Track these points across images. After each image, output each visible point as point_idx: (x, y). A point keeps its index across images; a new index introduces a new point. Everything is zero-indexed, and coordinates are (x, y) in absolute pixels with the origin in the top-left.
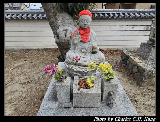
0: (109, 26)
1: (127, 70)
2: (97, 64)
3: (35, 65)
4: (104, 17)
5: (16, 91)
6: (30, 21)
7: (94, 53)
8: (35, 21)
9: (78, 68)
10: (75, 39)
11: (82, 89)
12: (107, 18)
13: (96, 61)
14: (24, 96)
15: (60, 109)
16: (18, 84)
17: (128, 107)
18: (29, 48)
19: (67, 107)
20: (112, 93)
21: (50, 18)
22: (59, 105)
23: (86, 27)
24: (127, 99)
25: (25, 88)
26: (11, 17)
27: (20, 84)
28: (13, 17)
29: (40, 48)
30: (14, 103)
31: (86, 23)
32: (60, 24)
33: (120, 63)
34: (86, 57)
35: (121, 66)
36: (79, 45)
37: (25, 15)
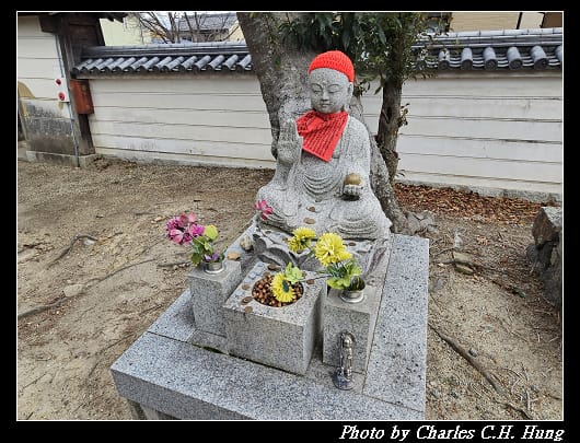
0: (521, 98)
1: (543, 289)
2: (350, 239)
3: (220, 217)
4: (502, 63)
5: (144, 284)
6: (230, 77)
7: (351, 197)
8: (244, 77)
9: (280, 241)
10: (284, 146)
11: (253, 304)
12: (515, 68)
13: (347, 227)
14: (159, 301)
15: (191, 347)
16: (155, 266)
17: (405, 402)
18: (219, 163)
19: (214, 347)
20: (348, 341)
21: (264, 73)
22: (194, 337)
23: (327, 110)
24: (417, 379)
25: (168, 281)
26: (180, 67)
27: (160, 266)
28: (186, 64)
29: (251, 165)
30: (129, 315)
31: (325, 96)
32: (290, 93)
33: (525, 260)
34: (317, 208)
35: (522, 271)
36: (301, 167)
37: (219, 59)
